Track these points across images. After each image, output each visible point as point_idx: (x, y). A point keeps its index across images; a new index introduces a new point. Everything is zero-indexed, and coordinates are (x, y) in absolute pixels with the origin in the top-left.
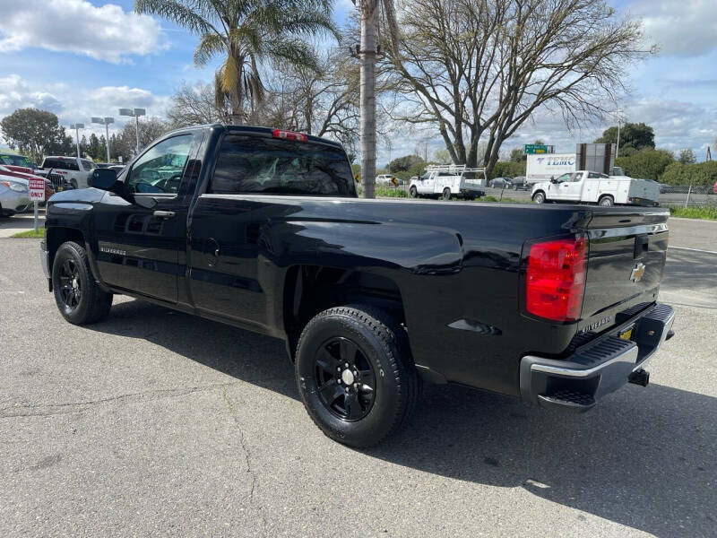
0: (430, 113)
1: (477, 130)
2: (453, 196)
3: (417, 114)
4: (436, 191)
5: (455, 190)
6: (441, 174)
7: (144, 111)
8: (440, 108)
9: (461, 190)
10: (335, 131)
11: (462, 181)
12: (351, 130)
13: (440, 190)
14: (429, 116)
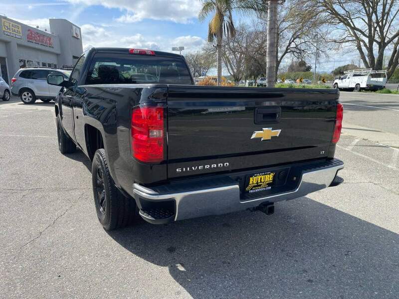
0: (352, 36)
1: (382, 45)
2: (361, 89)
3: (344, 37)
4: (350, 86)
5: (363, 85)
6: (355, 75)
7: (184, 47)
8: (358, 33)
9: (367, 85)
10: (293, 52)
11: (369, 80)
12: (303, 51)
13: (353, 86)
14: (350, 39)
